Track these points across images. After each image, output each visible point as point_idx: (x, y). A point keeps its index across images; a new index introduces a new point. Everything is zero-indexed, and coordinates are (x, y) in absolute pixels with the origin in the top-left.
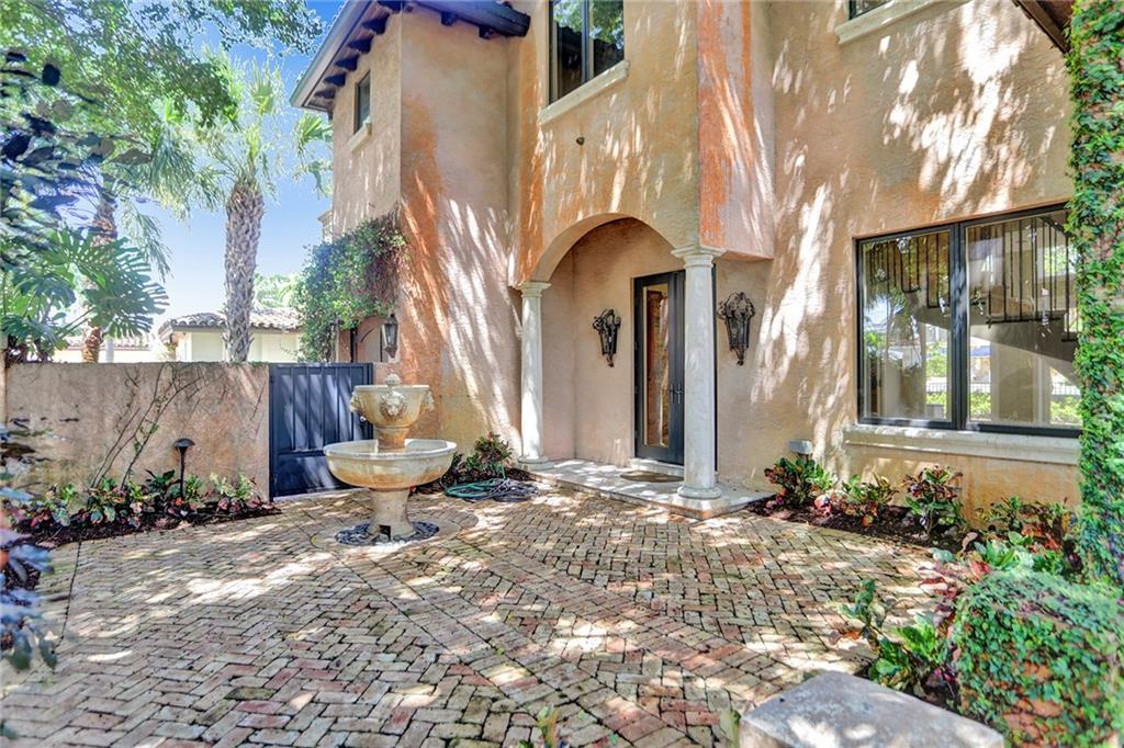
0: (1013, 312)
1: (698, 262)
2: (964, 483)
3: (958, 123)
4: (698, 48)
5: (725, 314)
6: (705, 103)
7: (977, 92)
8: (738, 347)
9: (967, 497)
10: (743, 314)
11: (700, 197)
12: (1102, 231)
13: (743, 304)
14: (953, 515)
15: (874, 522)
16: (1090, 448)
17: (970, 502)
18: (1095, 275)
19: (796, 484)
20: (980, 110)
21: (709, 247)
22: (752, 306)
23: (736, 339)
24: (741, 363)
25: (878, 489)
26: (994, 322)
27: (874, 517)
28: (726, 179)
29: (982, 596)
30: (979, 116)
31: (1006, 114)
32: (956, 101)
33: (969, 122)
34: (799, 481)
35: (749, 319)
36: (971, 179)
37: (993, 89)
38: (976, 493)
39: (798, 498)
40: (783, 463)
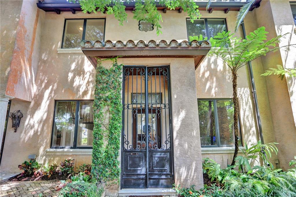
0: (88, 121)
1: (3, 100)
2: (74, 162)
3: (81, 79)
4: (16, 39)
5: (12, 116)
6: (15, 54)
7: (85, 74)
8: (15, 127)
9: (75, 165)
10: (18, 117)
11: (8, 80)
12: (98, 108)
13: (19, 114)
14: (71, 170)
15: (51, 176)
16: (94, 151)
17: (76, 166)
18: (96, 116)
19: (29, 169)
20: (86, 77)
21: (8, 96)
22: (22, 115)
23: (14, 124)
24: (15, 132)
25: (53, 167)
26: (84, 123)
27: (51, 175)
28: (19, 77)
29: (64, 190)
30: (85, 79)
31: (90, 80)
32: (81, 74)
33: (84, 79)
34: (30, 168)
35: (20, 118)
36: (83, 91)
37: (88, 74)
38: (77, 164)
39: (29, 173)
40: (25, 163)
